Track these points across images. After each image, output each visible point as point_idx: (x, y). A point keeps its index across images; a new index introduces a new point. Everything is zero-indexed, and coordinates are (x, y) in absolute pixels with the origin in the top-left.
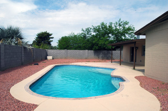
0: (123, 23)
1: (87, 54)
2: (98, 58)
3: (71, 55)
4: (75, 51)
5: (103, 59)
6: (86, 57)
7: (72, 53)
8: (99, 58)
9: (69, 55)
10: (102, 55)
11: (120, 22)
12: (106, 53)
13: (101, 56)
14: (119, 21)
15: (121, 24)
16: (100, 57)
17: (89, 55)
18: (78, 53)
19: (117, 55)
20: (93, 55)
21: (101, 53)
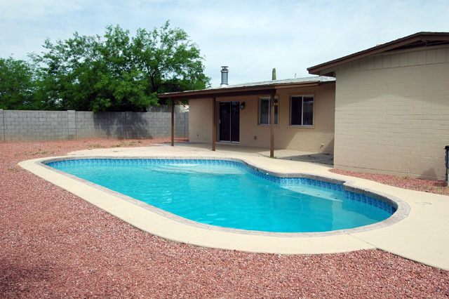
0: (175, 34)
1: (72, 125)
2: (106, 136)
3: (17, 127)
4: (33, 115)
5: (121, 138)
6: (70, 133)
7: (21, 120)
8: (108, 134)
9: (13, 127)
10: (119, 126)
11: (167, 31)
12: (129, 119)
13: (115, 130)
14: (164, 27)
15: (171, 36)
16: (112, 133)
17: (79, 127)
18: (41, 119)
19: (158, 123)
20: (93, 126)
21: (116, 120)
